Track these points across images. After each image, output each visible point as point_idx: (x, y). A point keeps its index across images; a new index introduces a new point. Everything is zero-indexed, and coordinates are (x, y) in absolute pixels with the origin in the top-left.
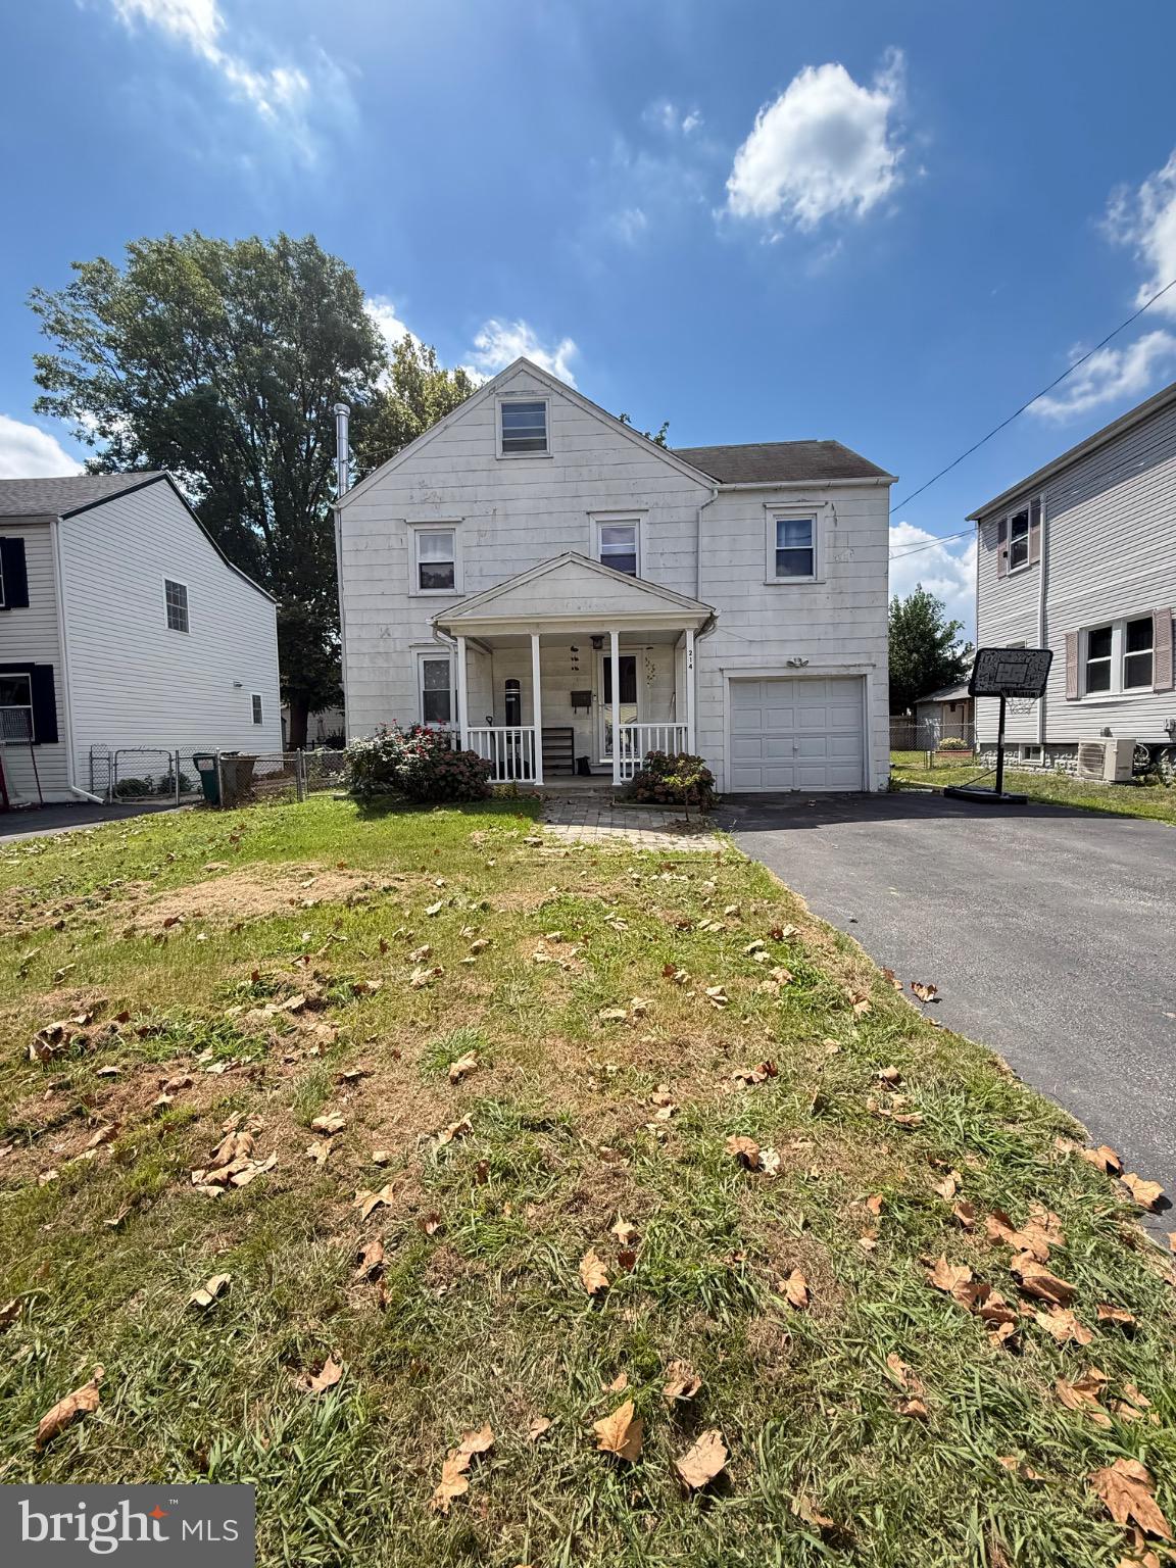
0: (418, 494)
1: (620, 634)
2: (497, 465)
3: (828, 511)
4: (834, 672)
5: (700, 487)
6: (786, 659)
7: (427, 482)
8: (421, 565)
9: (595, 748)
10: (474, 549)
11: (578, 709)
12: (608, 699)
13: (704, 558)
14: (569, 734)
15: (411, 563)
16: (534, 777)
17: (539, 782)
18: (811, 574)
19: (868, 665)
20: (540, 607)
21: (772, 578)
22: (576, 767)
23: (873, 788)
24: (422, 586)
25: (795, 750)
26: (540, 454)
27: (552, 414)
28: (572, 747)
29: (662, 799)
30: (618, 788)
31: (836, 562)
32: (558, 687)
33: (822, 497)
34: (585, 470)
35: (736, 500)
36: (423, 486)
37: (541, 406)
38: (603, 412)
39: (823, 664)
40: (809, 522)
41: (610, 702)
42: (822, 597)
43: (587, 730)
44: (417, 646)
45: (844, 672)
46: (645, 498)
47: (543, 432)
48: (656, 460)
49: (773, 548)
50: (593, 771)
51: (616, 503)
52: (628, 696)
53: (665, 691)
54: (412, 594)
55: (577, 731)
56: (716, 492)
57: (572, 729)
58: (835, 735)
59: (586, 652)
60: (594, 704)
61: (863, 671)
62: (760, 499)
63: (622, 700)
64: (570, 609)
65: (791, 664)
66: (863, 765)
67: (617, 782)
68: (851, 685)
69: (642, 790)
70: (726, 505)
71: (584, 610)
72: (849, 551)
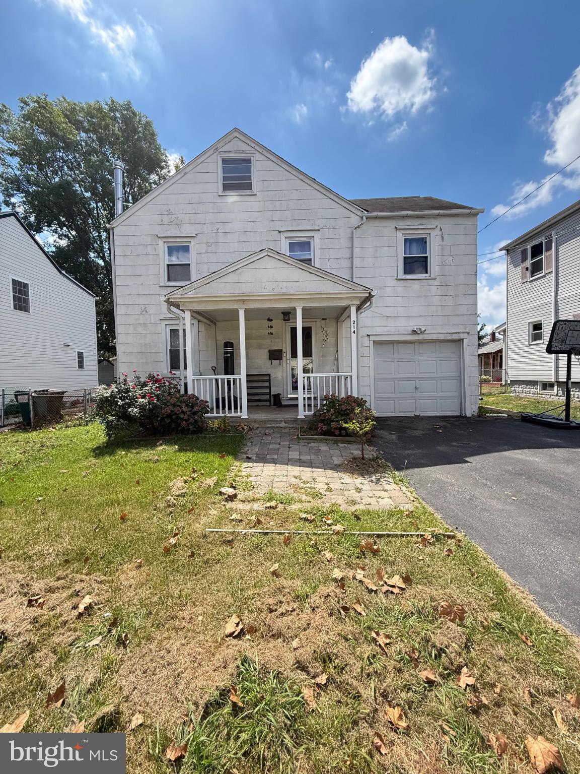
0: (166, 218)
1: (303, 309)
2: (219, 200)
3: (437, 231)
4: (442, 337)
5: (353, 215)
6: (411, 329)
7: (172, 210)
8: (168, 265)
9: (285, 387)
10: (203, 255)
11: (274, 362)
12: (294, 354)
13: (357, 262)
14: (267, 378)
15: (161, 264)
16: (241, 412)
17: (245, 415)
18: (427, 272)
19: (464, 333)
20: (245, 289)
21: (401, 274)
22: (272, 400)
23: (469, 414)
24: (169, 280)
25: (416, 388)
26: (248, 192)
27: (255, 166)
28: (269, 387)
29: (337, 432)
30: (302, 420)
31: (443, 265)
32: (260, 347)
33: (433, 223)
34: (278, 203)
35: (377, 223)
36: (169, 213)
37: (249, 161)
38: (290, 165)
39: (435, 332)
40: (425, 239)
41: (296, 356)
42: (433, 288)
43: (280, 377)
44: (166, 319)
45: (449, 337)
46: (317, 222)
47: (250, 178)
48: (325, 197)
49: (401, 255)
50: (284, 403)
51: (298, 225)
52: (307, 353)
53: (332, 349)
54: (162, 284)
55: (273, 376)
56: (364, 218)
57: (269, 375)
58: (443, 378)
59: (278, 323)
60: (284, 358)
61: (462, 336)
62: (393, 223)
63: (304, 356)
64: (267, 289)
65: (414, 332)
66: (462, 399)
67: (302, 414)
68: (453, 345)
69: (321, 425)
70: (371, 228)
71: (277, 291)
72: (451, 258)
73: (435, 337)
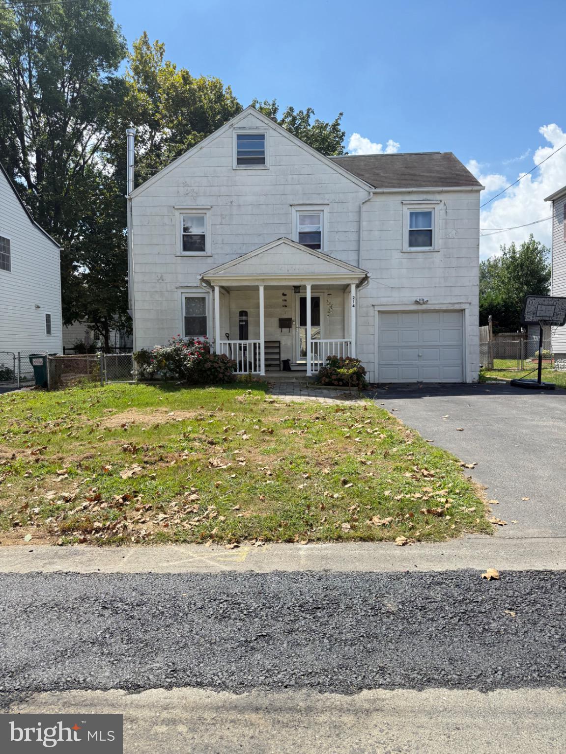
1: (312, 286)
2: (233, 173)
3: (441, 206)
4: (444, 307)
5: (362, 190)
6: (414, 299)
7: (188, 183)
8: (184, 236)
9: (294, 354)
10: (218, 227)
11: (284, 330)
12: (303, 323)
13: (364, 235)
14: (277, 345)
15: (178, 234)
16: (260, 371)
17: (263, 373)
18: (431, 245)
19: (465, 303)
20: (265, 270)
21: (406, 247)
22: (282, 365)
23: (469, 380)
24: (185, 250)
25: (419, 356)
26: (261, 166)
27: (269, 142)
28: (279, 353)
29: (336, 383)
30: (310, 377)
31: (447, 238)
32: (273, 315)
33: (438, 197)
34: (289, 178)
35: (384, 198)
36: (185, 185)
37: (262, 137)
39: (437, 302)
40: (430, 213)
41: (305, 325)
42: (437, 260)
43: (289, 343)
44: (182, 287)
45: (451, 307)
46: (327, 196)
47: (263, 153)
49: (407, 229)
50: (293, 368)
51: (308, 199)
52: (316, 322)
53: (338, 319)
54: (178, 254)
55: (283, 343)
56: (372, 194)
57: (279, 342)
58: (445, 347)
60: (293, 326)
61: (463, 306)
62: (400, 198)
64: (283, 271)
65: (417, 303)
66: (463, 366)
67: (309, 374)
68: (455, 315)
69: (324, 378)
70: (378, 201)
71: (291, 271)
72: (454, 232)
73: (437, 307)
